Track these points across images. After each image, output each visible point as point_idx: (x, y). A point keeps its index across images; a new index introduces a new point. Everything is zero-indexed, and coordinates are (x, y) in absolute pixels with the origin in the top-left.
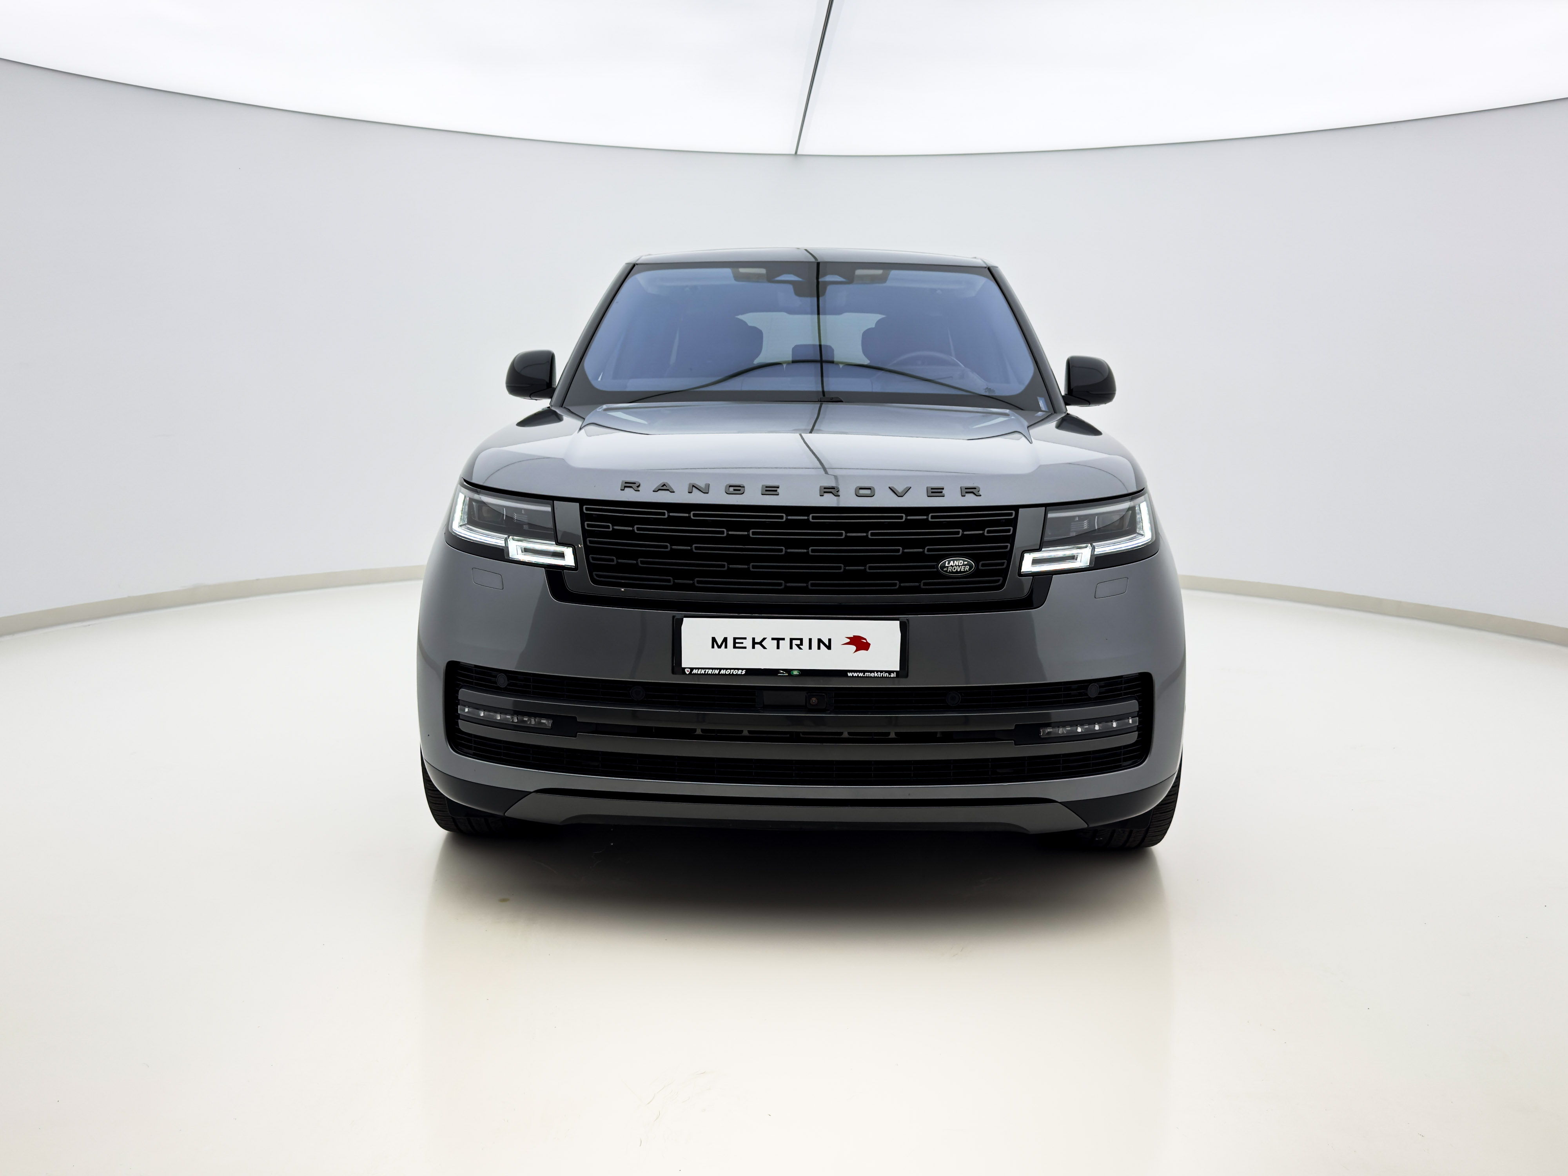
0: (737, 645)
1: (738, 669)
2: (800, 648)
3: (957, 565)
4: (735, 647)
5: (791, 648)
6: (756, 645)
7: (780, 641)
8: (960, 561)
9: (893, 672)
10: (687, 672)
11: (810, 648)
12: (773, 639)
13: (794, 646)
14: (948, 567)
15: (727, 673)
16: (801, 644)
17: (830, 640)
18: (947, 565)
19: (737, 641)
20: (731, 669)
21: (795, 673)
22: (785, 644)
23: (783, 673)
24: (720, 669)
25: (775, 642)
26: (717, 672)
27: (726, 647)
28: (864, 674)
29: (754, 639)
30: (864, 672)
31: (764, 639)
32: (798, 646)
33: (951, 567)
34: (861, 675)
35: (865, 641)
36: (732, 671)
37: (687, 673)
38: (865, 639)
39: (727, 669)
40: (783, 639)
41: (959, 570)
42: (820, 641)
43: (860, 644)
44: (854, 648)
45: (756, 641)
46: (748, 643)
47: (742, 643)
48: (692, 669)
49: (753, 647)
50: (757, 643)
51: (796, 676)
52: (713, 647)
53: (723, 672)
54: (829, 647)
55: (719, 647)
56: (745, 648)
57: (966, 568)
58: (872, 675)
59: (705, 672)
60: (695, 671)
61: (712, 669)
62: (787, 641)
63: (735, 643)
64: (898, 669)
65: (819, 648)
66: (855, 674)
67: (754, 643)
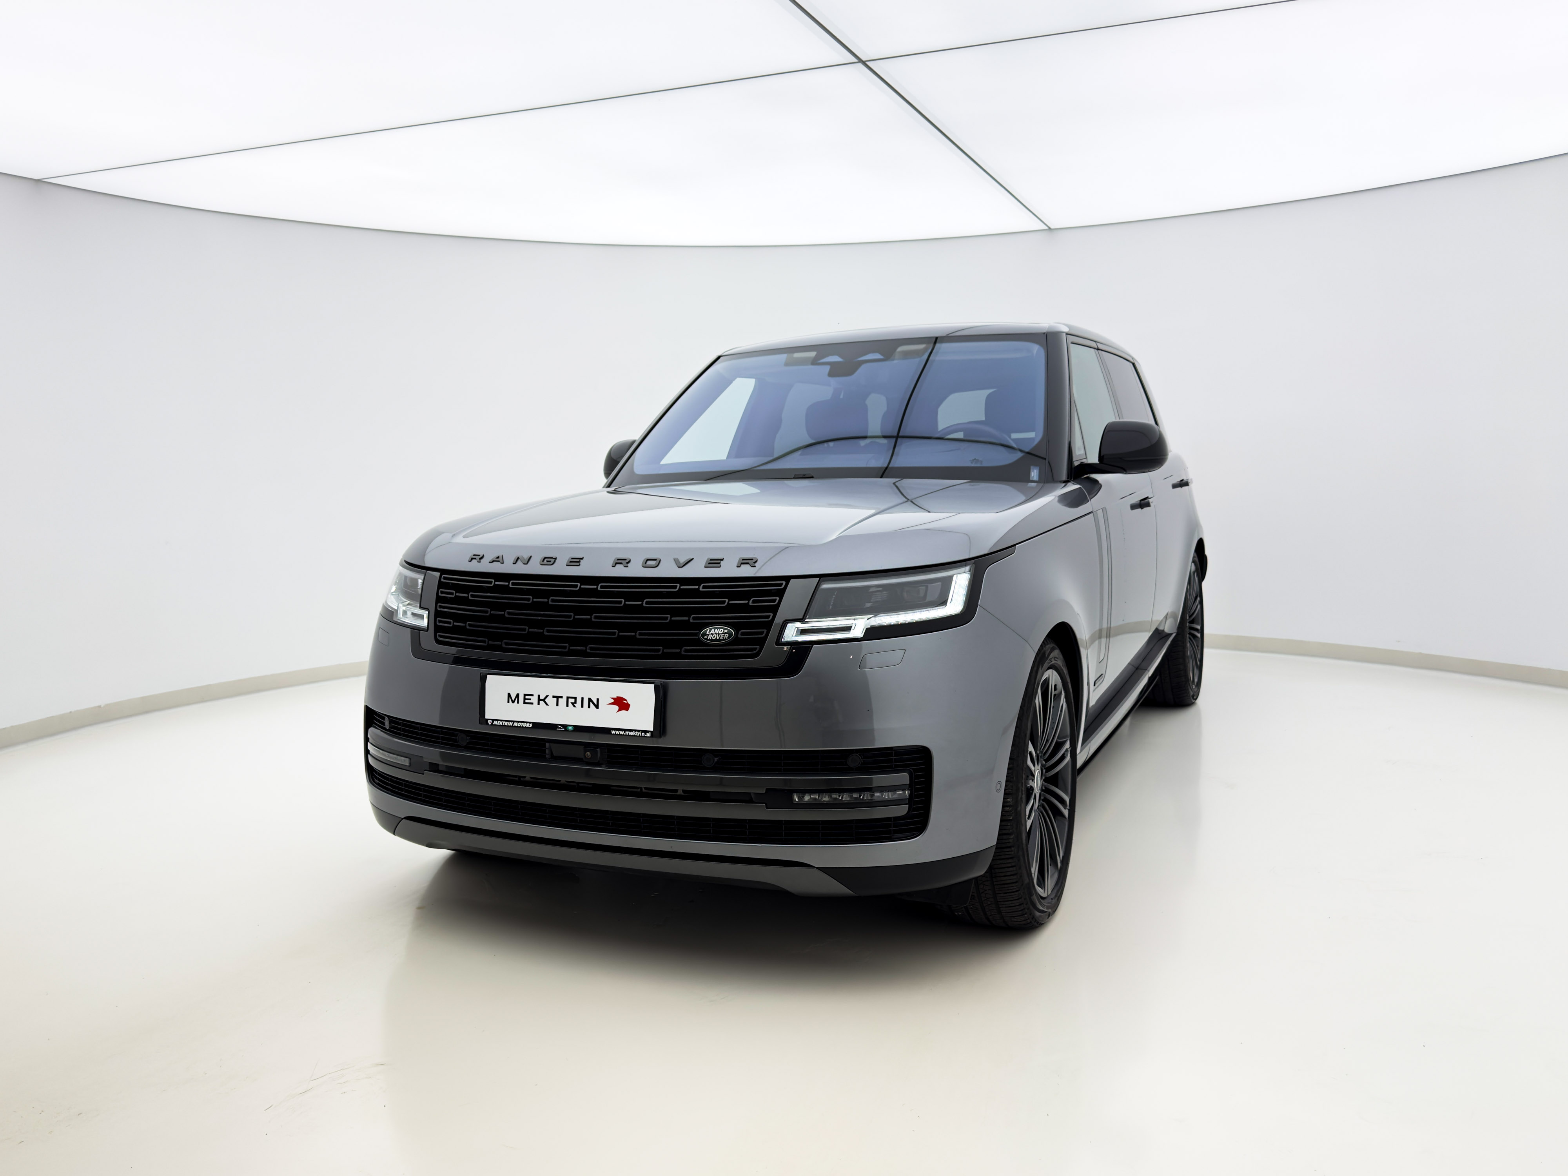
0: (527, 701)
1: (527, 722)
2: (574, 706)
3: (717, 633)
4: (525, 703)
5: (567, 705)
6: (541, 702)
7: (559, 699)
8: (721, 630)
9: (648, 732)
10: (490, 722)
11: (582, 706)
12: (554, 697)
13: (570, 704)
14: (708, 635)
15: (519, 726)
16: (575, 702)
17: (598, 700)
18: (708, 633)
19: (527, 697)
20: (521, 722)
21: (570, 728)
22: (562, 701)
23: (560, 728)
24: (514, 722)
25: (556, 699)
26: (511, 724)
27: (518, 702)
28: (625, 732)
29: (539, 696)
30: (625, 730)
31: (547, 696)
32: (573, 704)
33: (711, 635)
34: (622, 733)
35: (626, 702)
36: (522, 724)
37: (490, 724)
38: (626, 700)
39: (518, 722)
40: (561, 697)
41: (718, 638)
42: (590, 700)
43: (621, 704)
44: (616, 708)
45: (541, 698)
46: (534, 699)
47: (530, 699)
48: (493, 720)
49: (539, 704)
50: (542, 700)
51: (571, 731)
52: (508, 702)
53: (515, 724)
54: (597, 706)
55: (513, 702)
56: (532, 704)
57: (725, 636)
58: (631, 733)
59: (503, 723)
60: (495, 723)
61: (508, 721)
62: (565, 699)
63: (525, 699)
64: (652, 730)
65: (589, 707)
66: (618, 732)
67: (539, 700)
